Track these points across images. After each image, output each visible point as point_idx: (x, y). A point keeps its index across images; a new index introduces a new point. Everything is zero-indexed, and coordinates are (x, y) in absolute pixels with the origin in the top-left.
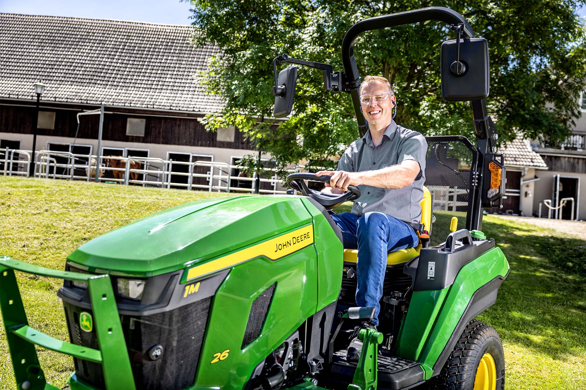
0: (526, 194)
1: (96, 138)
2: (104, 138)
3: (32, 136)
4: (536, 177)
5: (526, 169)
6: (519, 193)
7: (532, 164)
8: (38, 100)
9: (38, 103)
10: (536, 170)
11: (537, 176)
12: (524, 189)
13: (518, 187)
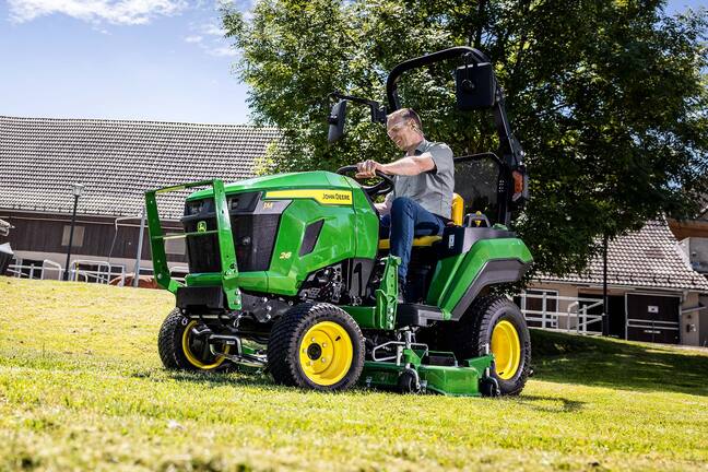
0: (689, 328)
1: (135, 257)
2: (142, 258)
3: (66, 255)
4: (701, 305)
5: (685, 293)
6: (677, 326)
7: (692, 287)
8: (75, 212)
9: (74, 216)
10: (701, 295)
11: (703, 303)
12: (684, 321)
13: (676, 318)
